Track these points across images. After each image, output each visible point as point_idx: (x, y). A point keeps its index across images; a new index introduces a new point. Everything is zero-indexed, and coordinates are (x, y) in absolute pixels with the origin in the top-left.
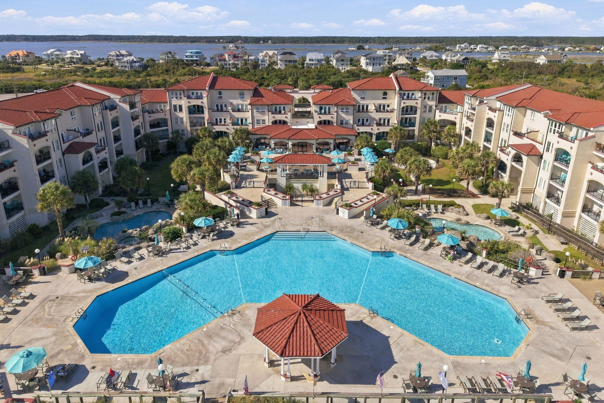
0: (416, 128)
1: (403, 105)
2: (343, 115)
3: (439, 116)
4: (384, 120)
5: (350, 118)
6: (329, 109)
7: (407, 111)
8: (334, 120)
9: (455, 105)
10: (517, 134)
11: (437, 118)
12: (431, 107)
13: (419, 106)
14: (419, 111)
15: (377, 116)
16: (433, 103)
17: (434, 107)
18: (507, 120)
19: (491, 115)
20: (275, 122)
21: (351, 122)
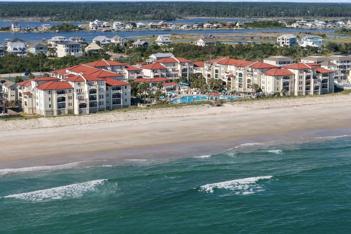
0: (188, 77)
1: (182, 68)
2: (162, 73)
3: (195, 72)
4: (176, 74)
5: (164, 74)
6: (156, 71)
7: (184, 70)
8: (160, 75)
9: (199, 67)
10: (226, 73)
11: (194, 72)
12: (191, 68)
13: (188, 68)
14: (188, 70)
15: (173, 73)
16: (192, 67)
17: (193, 68)
18: (222, 69)
19: (217, 68)
20: (138, 78)
21: (165, 76)
